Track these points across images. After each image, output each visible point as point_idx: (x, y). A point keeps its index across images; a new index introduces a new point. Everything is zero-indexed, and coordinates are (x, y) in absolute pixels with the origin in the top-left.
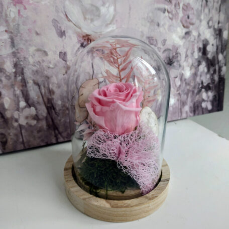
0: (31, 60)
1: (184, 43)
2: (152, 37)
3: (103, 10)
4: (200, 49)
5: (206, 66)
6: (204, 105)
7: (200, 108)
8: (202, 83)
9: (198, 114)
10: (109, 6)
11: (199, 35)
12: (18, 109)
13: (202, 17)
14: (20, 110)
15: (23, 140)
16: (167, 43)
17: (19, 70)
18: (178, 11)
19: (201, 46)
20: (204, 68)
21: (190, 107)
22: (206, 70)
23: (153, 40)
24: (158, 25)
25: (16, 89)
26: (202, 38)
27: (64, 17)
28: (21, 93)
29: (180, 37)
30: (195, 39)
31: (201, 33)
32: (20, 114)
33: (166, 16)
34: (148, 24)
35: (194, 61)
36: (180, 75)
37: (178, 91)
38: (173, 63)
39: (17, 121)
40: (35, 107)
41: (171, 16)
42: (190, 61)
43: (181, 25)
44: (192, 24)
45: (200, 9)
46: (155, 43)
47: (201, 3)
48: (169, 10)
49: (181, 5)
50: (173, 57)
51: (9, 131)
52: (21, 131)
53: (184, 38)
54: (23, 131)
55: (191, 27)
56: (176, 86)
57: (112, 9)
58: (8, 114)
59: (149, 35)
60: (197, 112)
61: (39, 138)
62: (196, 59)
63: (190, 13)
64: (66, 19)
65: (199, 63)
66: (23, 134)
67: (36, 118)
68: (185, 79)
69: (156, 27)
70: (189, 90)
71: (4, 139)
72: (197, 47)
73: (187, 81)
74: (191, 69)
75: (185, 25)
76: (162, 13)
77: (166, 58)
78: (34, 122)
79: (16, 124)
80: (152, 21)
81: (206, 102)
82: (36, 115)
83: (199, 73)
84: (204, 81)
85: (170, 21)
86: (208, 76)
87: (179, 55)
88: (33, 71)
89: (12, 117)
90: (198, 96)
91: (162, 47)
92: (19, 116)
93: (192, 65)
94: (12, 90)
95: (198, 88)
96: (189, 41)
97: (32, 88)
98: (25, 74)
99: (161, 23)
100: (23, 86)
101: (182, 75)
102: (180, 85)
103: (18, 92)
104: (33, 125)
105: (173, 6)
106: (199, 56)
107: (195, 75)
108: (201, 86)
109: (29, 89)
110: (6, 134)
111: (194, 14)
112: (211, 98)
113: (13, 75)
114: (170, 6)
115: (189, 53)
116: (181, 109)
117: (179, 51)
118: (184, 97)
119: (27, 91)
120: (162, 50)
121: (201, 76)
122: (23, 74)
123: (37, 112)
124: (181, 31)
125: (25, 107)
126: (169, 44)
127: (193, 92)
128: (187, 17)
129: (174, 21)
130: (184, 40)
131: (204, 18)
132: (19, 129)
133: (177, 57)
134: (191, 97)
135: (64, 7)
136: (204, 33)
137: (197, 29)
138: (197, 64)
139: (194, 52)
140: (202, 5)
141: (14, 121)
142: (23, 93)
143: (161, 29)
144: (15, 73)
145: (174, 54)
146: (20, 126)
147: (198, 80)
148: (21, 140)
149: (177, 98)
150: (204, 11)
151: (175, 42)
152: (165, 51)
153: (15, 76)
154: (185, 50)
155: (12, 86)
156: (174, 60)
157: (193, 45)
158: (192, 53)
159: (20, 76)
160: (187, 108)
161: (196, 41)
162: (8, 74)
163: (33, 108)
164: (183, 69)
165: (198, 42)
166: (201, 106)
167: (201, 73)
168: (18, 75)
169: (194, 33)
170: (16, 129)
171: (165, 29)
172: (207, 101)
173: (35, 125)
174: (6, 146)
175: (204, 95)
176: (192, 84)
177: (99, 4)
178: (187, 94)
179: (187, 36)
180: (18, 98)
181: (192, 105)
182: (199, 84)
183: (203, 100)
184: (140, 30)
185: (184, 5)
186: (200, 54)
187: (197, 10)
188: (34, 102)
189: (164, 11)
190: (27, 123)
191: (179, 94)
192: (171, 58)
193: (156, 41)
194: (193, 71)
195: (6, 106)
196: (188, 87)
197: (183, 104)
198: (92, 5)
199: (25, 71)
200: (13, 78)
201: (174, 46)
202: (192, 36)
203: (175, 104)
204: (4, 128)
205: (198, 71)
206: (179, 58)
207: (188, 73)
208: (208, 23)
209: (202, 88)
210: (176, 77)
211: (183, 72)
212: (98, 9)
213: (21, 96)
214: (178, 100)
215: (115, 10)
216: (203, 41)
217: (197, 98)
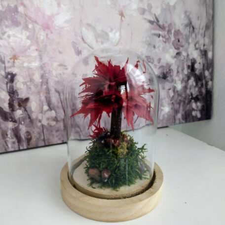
0: (54, 73)
1: (176, 62)
2: (149, 56)
3: (111, 35)
4: (189, 67)
5: (194, 81)
6: (194, 113)
7: (190, 116)
8: (192, 94)
9: (189, 122)
10: (116, 32)
11: (188, 55)
12: (42, 112)
13: (190, 41)
14: (43, 112)
15: (44, 138)
16: (162, 61)
17: (45, 80)
18: (170, 36)
19: (190, 64)
20: (192, 82)
21: (182, 115)
22: (194, 84)
23: (150, 59)
24: (154, 47)
25: (41, 95)
26: (191, 57)
27: (81, 40)
28: (45, 99)
29: (172, 57)
30: (184, 59)
31: (189, 53)
32: (44, 116)
33: (160, 41)
34: (146, 46)
35: (184, 76)
36: (173, 87)
37: (171, 101)
38: (167, 77)
39: (40, 121)
40: (55, 110)
41: (164, 40)
42: (181, 76)
43: (173, 47)
44: (182, 46)
45: (188, 34)
46: (152, 61)
47: (189, 30)
48: (163, 35)
49: (173, 31)
50: (167, 72)
51: (34, 130)
52: (43, 130)
53: (175, 57)
54: (45, 130)
55: (181, 48)
56: (170, 96)
57: (118, 34)
58: (34, 116)
59: (147, 55)
60: (188, 120)
61: (57, 136)
62: (186, 75)
63: (180, 37)
64: (82, 42)
65: (189, 78)
66: (45, 133)
67: (56, 119)
68: (177, 91)
69: (153, 48)
70: (180, 100)
71: (29, 137)
72: (187, 65)
73: (179, 93)
74: (182, 83)
75: (176, 47)
76: (157, 38)
77: (161, 73)
78: (53, 123)
79: (39, 124)
80: (149, 44)
81: (195, 112)
82: (56, 117)
83: (189, 86)
84: (193, 93)
85: (164, 43)
86: (197, 89)
87: (171, 71)
88: (55, 81)
89: (37, 118)
90: (188, 106)
91: (157, 64)
92: (42, 117)
93: (183, 79)
94: (38, 96)
95: (189, 99)
96: (180, 60)
97: (53, 95)
98: (49, 84)
99: (157, 45)
100: (47, 93)
101: (175, 88)
102: (173, 96)
103: (43, 98)
104: (53, 125)
105: (166, 32)
106: (188, 72)
107: (185, 88)
108: (190, 97)
109: (51, 96)
110: (31, 132)
111: (183, 38)
112: (200, 108)
113: (40, 84)
114: (164, 32)
115: (180, 69)
116: (174, 117)
117: (172, 67)
118: (177, 106)
119: (50, 97)
120: (158, 67)
121: (190, 89)
122: (47, 83)
123: (56, 115)
124: (173, 51)
125: (48, 110)
126: (163, 62)
127: (184, 102)
128: (177, 40)
129: (167, 43)
130: (175, 59)
131: (192, 41)
132: (41, 128)
133: (170, 73)
134: (183, 106)
135: (81, 33)
136: (192, 53)
137: (186, 50)
138: (186, 79)
139: (184, 69)
140: (189, 32)
141: (38, 121)
142: (46, 99)
143: (157, 50)
144: (42, 83)
145: (168, 70)
146: (43, 126)
147: (188, 92)
148: (42, 138)
149: (171, 107)
150: (191, 36)
151: (169, 61)
152: (160, 67)
153: (42, 85)
154: (176, 67)
155: (39, 93)
156: (168, 75)
157: (183, 63)
158: (183, 70)
159: (45, 85)
160: (179, 116)
161: (185, 60)
162: (36, 83)
163: (53, 112)
164: (175, 83)
165: (187, 61)
166: (192, 114)
167: (191, 86)
168: (43, 85)
169: (184, 54)
170: (39, 128)
171: (159, 50)
172: (197, 110)
173: (54, 126)
174: (30, 143)
175: (194, 105)
176: (183, 95)
177: (108, 30)
178: (179, 104)
179: (177, 56)
180: (42, 102)
181: (183, 113)
182: (189, 96)
183: (193, 110)
184: (140, 51)
185: (175, 31)
186: (189, 71)
187: (186, 35)
188: (54, 107)
189: (159, 36)
190: (48, 124)
191: (173, 103)
192: (165, 73)
193: (153, 59)
194: (184, 84)
195: (33, 109)
196: (180, 98)
197: (176, 112)
198: (103, 31)
199: (49, 81)
200: (39, 86)
201: (167, 64)
202: (182, 56)
203: (169, 112)
204: (30, 127)
205: (188, 84)
206: (172, 74)
207: (179, 86)
208: (195, 46)
209: (192, 99)
210: (170, 89)
211: (175, 85)
212: (107, 34)
213: (45, 101)
214: (172, 108)
215: (120, 35)
216: (191, 60)
217: (188, 107)
